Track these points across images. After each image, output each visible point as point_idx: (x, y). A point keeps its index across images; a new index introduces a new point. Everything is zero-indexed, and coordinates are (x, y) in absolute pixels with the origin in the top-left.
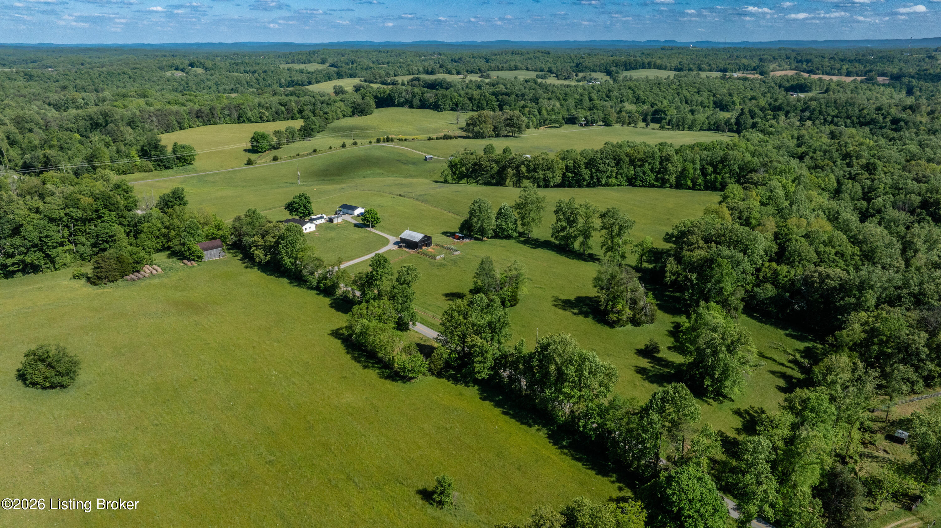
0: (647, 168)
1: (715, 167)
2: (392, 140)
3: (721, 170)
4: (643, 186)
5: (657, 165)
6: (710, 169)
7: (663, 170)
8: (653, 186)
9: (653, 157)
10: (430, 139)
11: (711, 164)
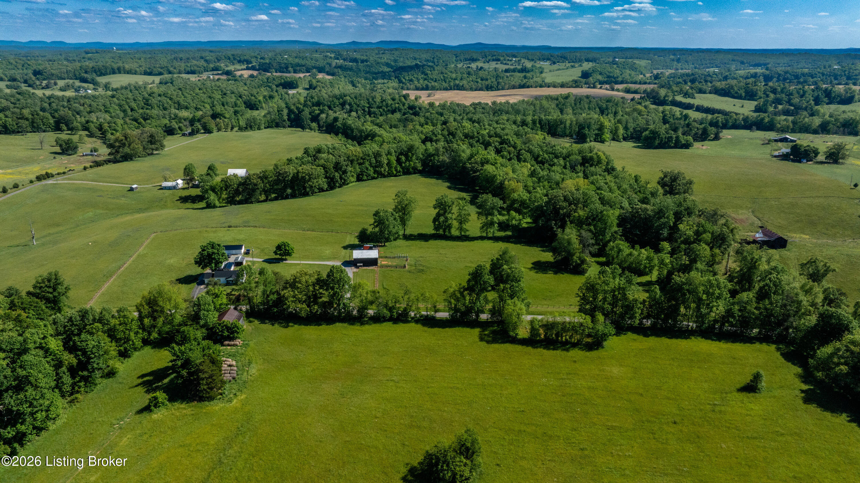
0: (367, 164)
1: (406, 156)
2: (53, 176)
3: (411, 158)
4: (368, 180)
5: (373, 161)
6: (403, 158)
7: (379, 164)
8: (373, 178)
9: (369, 155)
10: (85, 168)
11: (401, 154)
